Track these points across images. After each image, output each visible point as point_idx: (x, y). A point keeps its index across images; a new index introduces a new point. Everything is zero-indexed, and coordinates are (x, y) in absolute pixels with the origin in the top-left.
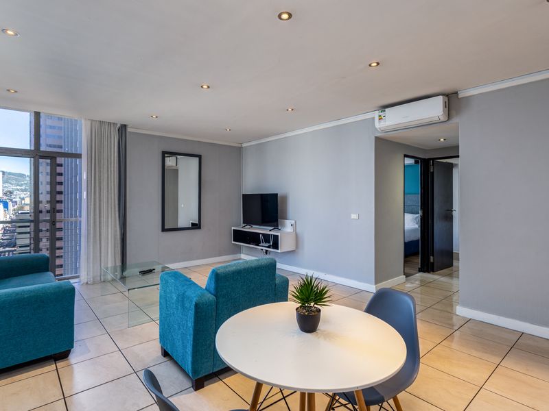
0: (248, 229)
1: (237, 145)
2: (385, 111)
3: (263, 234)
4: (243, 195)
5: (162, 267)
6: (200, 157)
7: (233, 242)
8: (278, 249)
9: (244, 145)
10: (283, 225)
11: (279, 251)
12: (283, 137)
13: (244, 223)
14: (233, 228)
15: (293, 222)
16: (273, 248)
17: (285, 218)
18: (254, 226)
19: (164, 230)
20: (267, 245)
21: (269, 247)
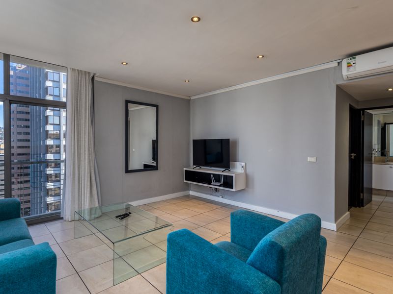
0: (198, 170)
1: (186, 98)
2: (355, 58)
3: (214, 175)
4: (193, 140)
5: (126, 205)
6: (157, 106)
7: (185, 181)
8: (233, 188)
9: (192, 98)
10: (234, 167)
11: (234, 190)
12: (234, 89)
13: (194, 164)
14: (184, 169)
15: (243, 164)
16: (224, 187)
17: (235, 161)
18: (202, 167)
19: (127, 171)
20: (219, 184)
21: (220, 186)
